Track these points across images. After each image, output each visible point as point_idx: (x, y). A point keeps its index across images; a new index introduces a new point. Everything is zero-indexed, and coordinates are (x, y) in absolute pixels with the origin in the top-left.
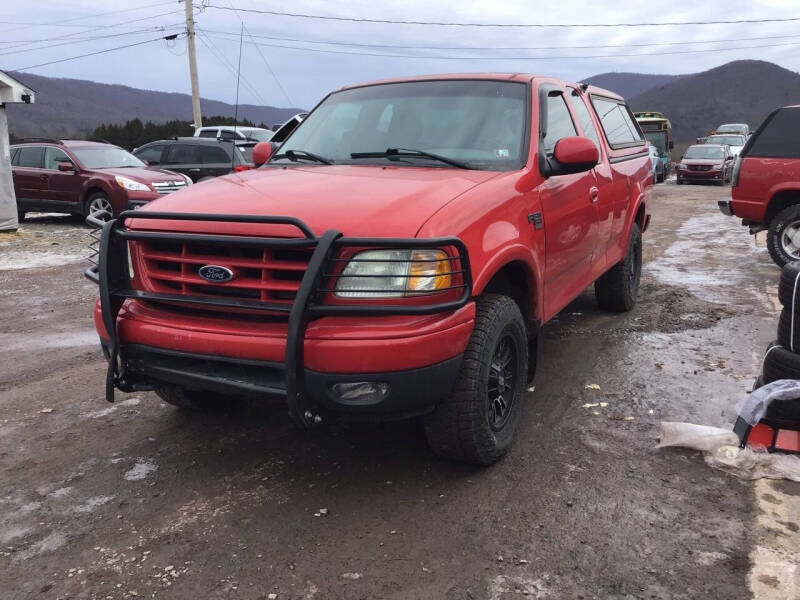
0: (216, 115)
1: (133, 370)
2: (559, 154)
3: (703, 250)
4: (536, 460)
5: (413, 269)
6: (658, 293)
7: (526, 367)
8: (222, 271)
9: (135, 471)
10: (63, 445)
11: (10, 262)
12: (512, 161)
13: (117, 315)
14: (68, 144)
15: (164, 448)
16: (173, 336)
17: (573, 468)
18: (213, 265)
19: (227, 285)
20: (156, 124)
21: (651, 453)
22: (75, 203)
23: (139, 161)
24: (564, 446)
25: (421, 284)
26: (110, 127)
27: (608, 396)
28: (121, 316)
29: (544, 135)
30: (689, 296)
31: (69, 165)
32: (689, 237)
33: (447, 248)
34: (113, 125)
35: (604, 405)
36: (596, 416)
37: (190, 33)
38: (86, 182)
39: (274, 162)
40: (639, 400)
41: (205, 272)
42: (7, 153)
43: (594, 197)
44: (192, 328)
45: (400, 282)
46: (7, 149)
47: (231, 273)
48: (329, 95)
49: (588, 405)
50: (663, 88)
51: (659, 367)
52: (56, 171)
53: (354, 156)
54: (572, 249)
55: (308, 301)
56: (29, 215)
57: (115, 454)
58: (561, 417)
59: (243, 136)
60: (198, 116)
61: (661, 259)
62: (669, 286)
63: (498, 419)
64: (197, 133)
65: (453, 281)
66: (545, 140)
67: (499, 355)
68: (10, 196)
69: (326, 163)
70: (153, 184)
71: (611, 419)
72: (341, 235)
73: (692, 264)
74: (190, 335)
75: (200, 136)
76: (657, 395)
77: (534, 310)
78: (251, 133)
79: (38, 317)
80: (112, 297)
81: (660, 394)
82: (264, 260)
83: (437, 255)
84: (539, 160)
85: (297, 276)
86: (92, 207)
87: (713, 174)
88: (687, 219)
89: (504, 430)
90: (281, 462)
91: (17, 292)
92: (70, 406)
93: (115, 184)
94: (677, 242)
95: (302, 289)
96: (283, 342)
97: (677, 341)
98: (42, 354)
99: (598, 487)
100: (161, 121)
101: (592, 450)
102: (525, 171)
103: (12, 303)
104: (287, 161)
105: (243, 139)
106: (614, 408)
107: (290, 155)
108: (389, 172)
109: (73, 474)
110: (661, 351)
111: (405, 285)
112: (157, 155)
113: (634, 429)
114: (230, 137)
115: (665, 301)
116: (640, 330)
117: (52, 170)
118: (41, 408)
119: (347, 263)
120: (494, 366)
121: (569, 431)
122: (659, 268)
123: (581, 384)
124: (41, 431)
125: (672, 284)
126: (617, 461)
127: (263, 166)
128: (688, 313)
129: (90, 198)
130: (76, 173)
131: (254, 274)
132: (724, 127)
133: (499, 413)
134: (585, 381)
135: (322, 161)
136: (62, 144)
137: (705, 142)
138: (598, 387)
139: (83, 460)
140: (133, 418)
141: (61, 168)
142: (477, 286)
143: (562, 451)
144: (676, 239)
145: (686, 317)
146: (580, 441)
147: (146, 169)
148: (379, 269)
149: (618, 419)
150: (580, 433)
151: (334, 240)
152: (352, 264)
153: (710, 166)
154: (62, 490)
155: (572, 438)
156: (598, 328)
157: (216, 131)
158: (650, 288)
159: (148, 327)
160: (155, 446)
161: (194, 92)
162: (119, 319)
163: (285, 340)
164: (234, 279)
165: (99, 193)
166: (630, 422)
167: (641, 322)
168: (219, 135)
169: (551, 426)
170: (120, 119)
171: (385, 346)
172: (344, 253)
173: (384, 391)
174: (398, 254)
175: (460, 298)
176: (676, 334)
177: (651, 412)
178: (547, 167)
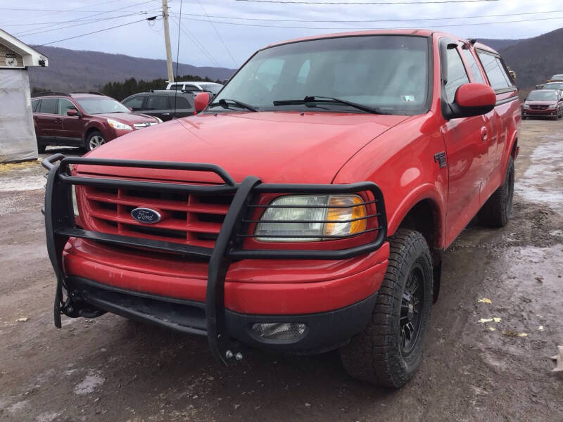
0: (187, 75)
1: (78, 298)
2: (460, 99)
3: (554, 173)
4: (443, 381)
5: (330, 214)
6: (528, 211)
7: (432, 293)
8: (151, 213)
9: (85, 384)
10: (28, 355)
11: (27, 184)
12: (417, 106)
13: (63, 249)
14: (74, 96)
15: (112, 359)
16: (107, 273)
17: (478, 391)
18: (143, 207)
19: (157, 226)
20: (146, 82)
21: (549, 375)
22: (80, 139)
23: (126, 108)
24: (466, 365)
25: (337, 230)
26: (115, 83)
27: (499, 311)
28: (67, 251)
29: (445, 82)
30: (553, 213)
31: (75, 111)
32: (539, 161)
33: (363, 193)
34: (117, 82)
35: (497, 320)
36: (492, 332)
37: (165, 15)
38: (87, 124)
39: (210, 109)
40: (528, 315)
41: (136, 214)
42: (29, 104)
43: (485, 135)
44: (124, 266)
45: (317, 226)
46: (29, 100)
47: (159, 215)
48: (257, 52)
49: (483, 320)
50: (506, 49)
51: (539, 280)
52: (65, 116)
53: (277, 103)
54: (462, 180)
55: (228, 247)
56: (48, 148)
57: (70, 365)
58: (461, 332)
59: (201, 89)
60: (171, 75)
61: (522, 180)
62: (534, 204)
63: (407, 343)
64: (169, 87)
65: (369, 224)
66: (446, 87)
67: (408, 285)
68: (32, 135)
69: (252, 110)
70: (135, 125)
71: (505, 335)
72: (259, 182)
73: (548, 184)
74: (122, 273)
75: (171, 89)
76: (543, 310)
77: (438, 241)
78: (206, 86)
79: (36, 231)
80: (56, 235)
81: (546, 309)
82: (189, 205)
83: (354, 200)
84: (442, 105)
85: (219, 219)
86: (91, 142)
87: (550, 112)
88: (536, 147)
89: (413, 353)
90: (212, 378)
91: (27, 209)
92: (43, 315)
93: (107, 125)
94: (531, 166)
95: (222, 232)
96: (204, 283)
97: (550, 255)
98: (32, 264)
99: (505, 413)
100: (149, 79)
101: (493, 370)
102: (430, 115)
103: (21, 218)
104: (220, 108)
105: (200, 91)
106: (506, 323)
107: (222, 103)
108: (307, 117)
109: (32, 387)
110: (538, 265)
111: (322, 229)
112: (139, 103)
113: (528, 346)
114: (191, 90)
115: (534, 218)
116: (516, 244)
117: (63, 115)
118: (19, 316)
119: (266, 209)
120: (404, 296)
121: (469, 349)
122: (521, 188)
123: (474, 298)
124: (15, 340)
125: (536, 202)
126: (519, 382)
127: (201, 113)
128: (556, 229)
129: (90, 136)
130: (80, 117)
131: (180, 216)
132: (555, 77)
133: (408, 337)
134: (477, 295)
135: (248, 108)
136: (70, 96)
137: (542, 88)
138: (489, 301)
139: (42, 371)
140: (91, 327)
141: (69, 114)
142: (391, 227)
143: (465, 370)
144: (531, 163)
145: (554, 233)
146: (481, 361)
147: (130, 113)
148: (296, 214)
149: (512, 336)
150: (480, 350)
151: (252, 188)
152: (270, 210)
153: (547, 106)
154: (19, 403)
155: (473, 356)
156: (481, 243)
157: (182, 86)
158: (520, 207)
159: (87, 263)
160: (104, 357)
161: (168, 57)
162: (65, 253)
163: (207, 281)
164: (163, 220)
165: (96, 132)
166: (523, 339)
167: (516, 237)
168: (184, 88)
169: (453, 343)
170: (121, 78)
171: (303, 289)
172: (263, 198)
173: (302, 331)
174: (316, 200)
175: (375, 241)
176: (547, 248)
177: (541, 328)
178: (449, 110)
